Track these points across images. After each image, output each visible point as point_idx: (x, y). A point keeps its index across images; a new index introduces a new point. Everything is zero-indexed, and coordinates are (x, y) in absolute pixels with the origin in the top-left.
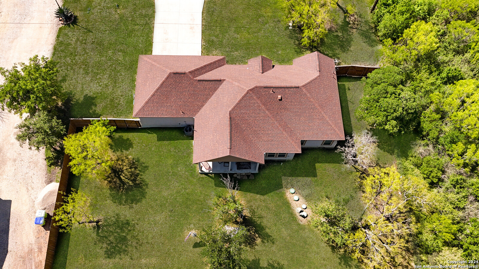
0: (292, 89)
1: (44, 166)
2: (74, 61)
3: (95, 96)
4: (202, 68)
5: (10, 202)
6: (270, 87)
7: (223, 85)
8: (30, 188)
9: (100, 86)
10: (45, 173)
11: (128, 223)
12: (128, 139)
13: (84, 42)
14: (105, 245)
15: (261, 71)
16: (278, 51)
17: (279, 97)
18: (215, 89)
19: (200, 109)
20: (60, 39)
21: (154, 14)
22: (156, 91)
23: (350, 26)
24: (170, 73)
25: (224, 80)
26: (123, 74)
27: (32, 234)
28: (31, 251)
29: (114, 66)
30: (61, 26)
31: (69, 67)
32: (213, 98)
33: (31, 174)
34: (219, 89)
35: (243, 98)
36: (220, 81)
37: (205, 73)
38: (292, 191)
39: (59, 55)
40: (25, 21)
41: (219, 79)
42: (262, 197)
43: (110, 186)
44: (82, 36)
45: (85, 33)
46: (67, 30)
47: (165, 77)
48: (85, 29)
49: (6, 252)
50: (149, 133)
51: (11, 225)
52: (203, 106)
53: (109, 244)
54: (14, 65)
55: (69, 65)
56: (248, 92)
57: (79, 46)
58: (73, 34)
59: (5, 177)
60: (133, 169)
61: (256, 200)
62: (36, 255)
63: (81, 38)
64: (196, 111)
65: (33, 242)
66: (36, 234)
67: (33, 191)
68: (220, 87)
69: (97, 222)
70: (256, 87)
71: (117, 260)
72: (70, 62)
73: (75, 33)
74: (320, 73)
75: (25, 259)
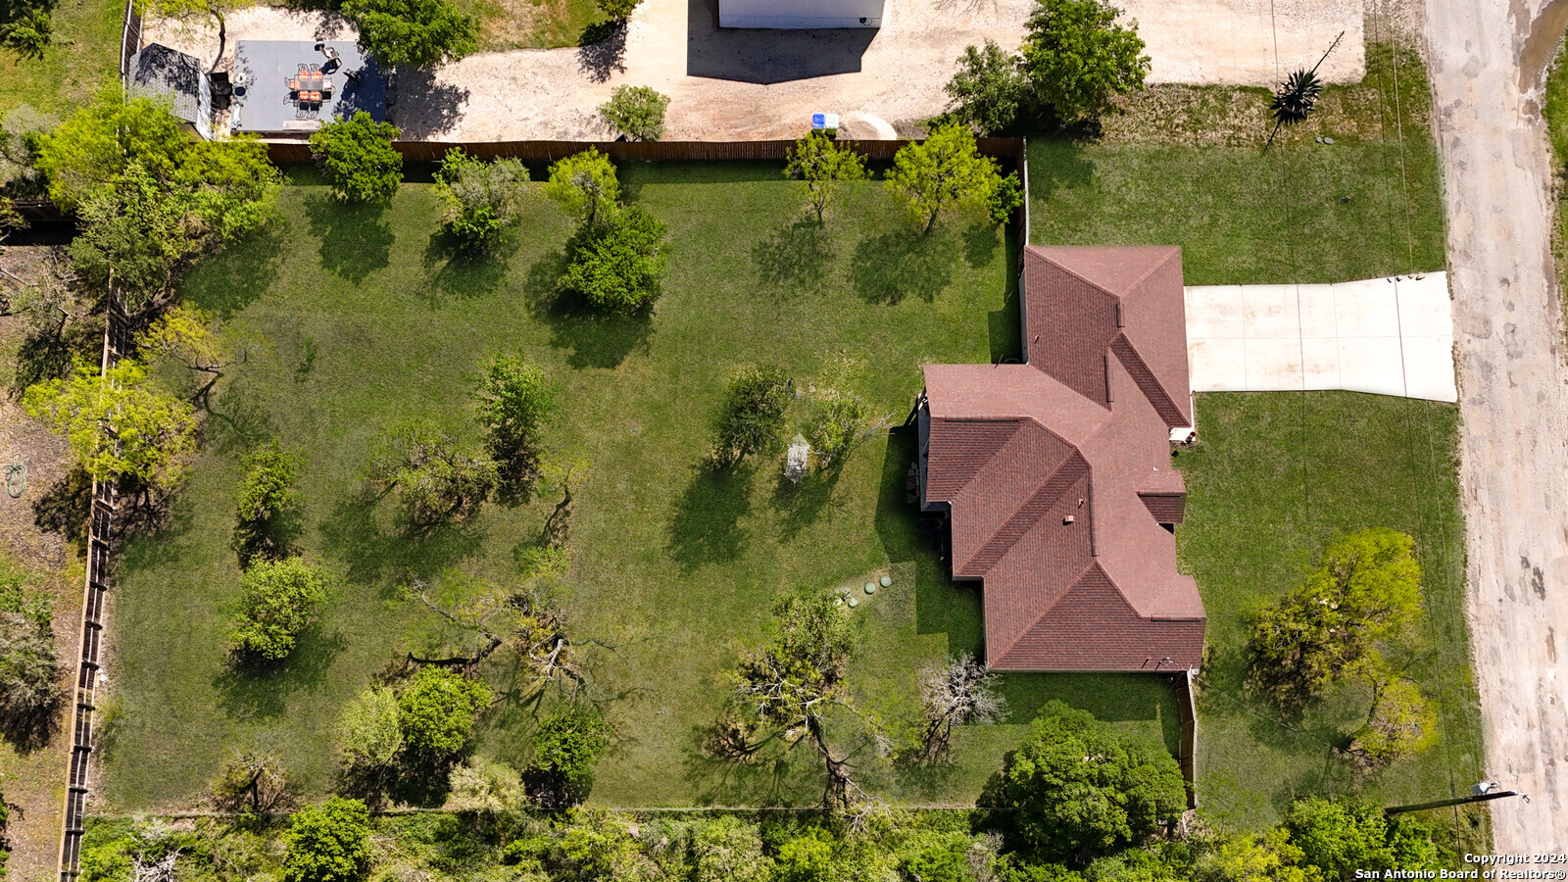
0: (1088, 543)
1: (930, 113)
2: (1179, 130)
3: (1093, 182)
4: (1142, 365)
5: (859, 70)
6: (1090, 499)
7: (1096, 409)
8: (884, 97)
9: (1119, 189)
10: (916, 117)
11: (818, 276)
12: (992, 257)
13: (1233, 142)
14: (777, 241)
15: (1143, 491)
16: (1243, 568)
17: (1071, 518)
18: (1088, 395)
19: (1046, 372)
20: (1236, 95)
21: (1325, 282)
22: (1078, 279)
23: (1336, 750)
24: (1117, 298)
25: (1110, 409)
26: (1151, 231)
27: (799, 117)
28: (769, 120)
29: (1172, 210)
30: (1273, 90)
31: (1163, 122)
32: (1067, 391)
33: (913, 93)
34: (1087, 401)
35: (1061, 440)
36: (1106, 401)
37: (1130, 373)
38: (886, 581)
39: (1192, 98)
40: (1279, 19)
41: (1111, 398)
42: (870, 521)
43: (889, 237)
44: (1249, 136)
45: (1259, 140)
46: (1260, 104)
47: (1110, 291)
48: (1270, 141)
49: (766, 82)
50: (1006, 294)
51: (815, 79)
52: (1053, 375)
53: (778, 248)
54: (1120, 9)
55: (1169, 120)
56: (1071, 446)
57: (1219, 135)
58: (1254, 119)
59: (907, 51)
60: (926, 274)
61: (864, 507)
62: (761, 130)
63: (1244, 135)
64: (1041, 367)
65: (783, 122)
66: (798, 123)
67: (879, 103)
68: (1093, 403)
69: (821, 223)
70: (1088, 467)
71: (750, 264)
72: (1176, 121)
73: (1255, 120)
74: (1146, 619)
75: (756, 114)
